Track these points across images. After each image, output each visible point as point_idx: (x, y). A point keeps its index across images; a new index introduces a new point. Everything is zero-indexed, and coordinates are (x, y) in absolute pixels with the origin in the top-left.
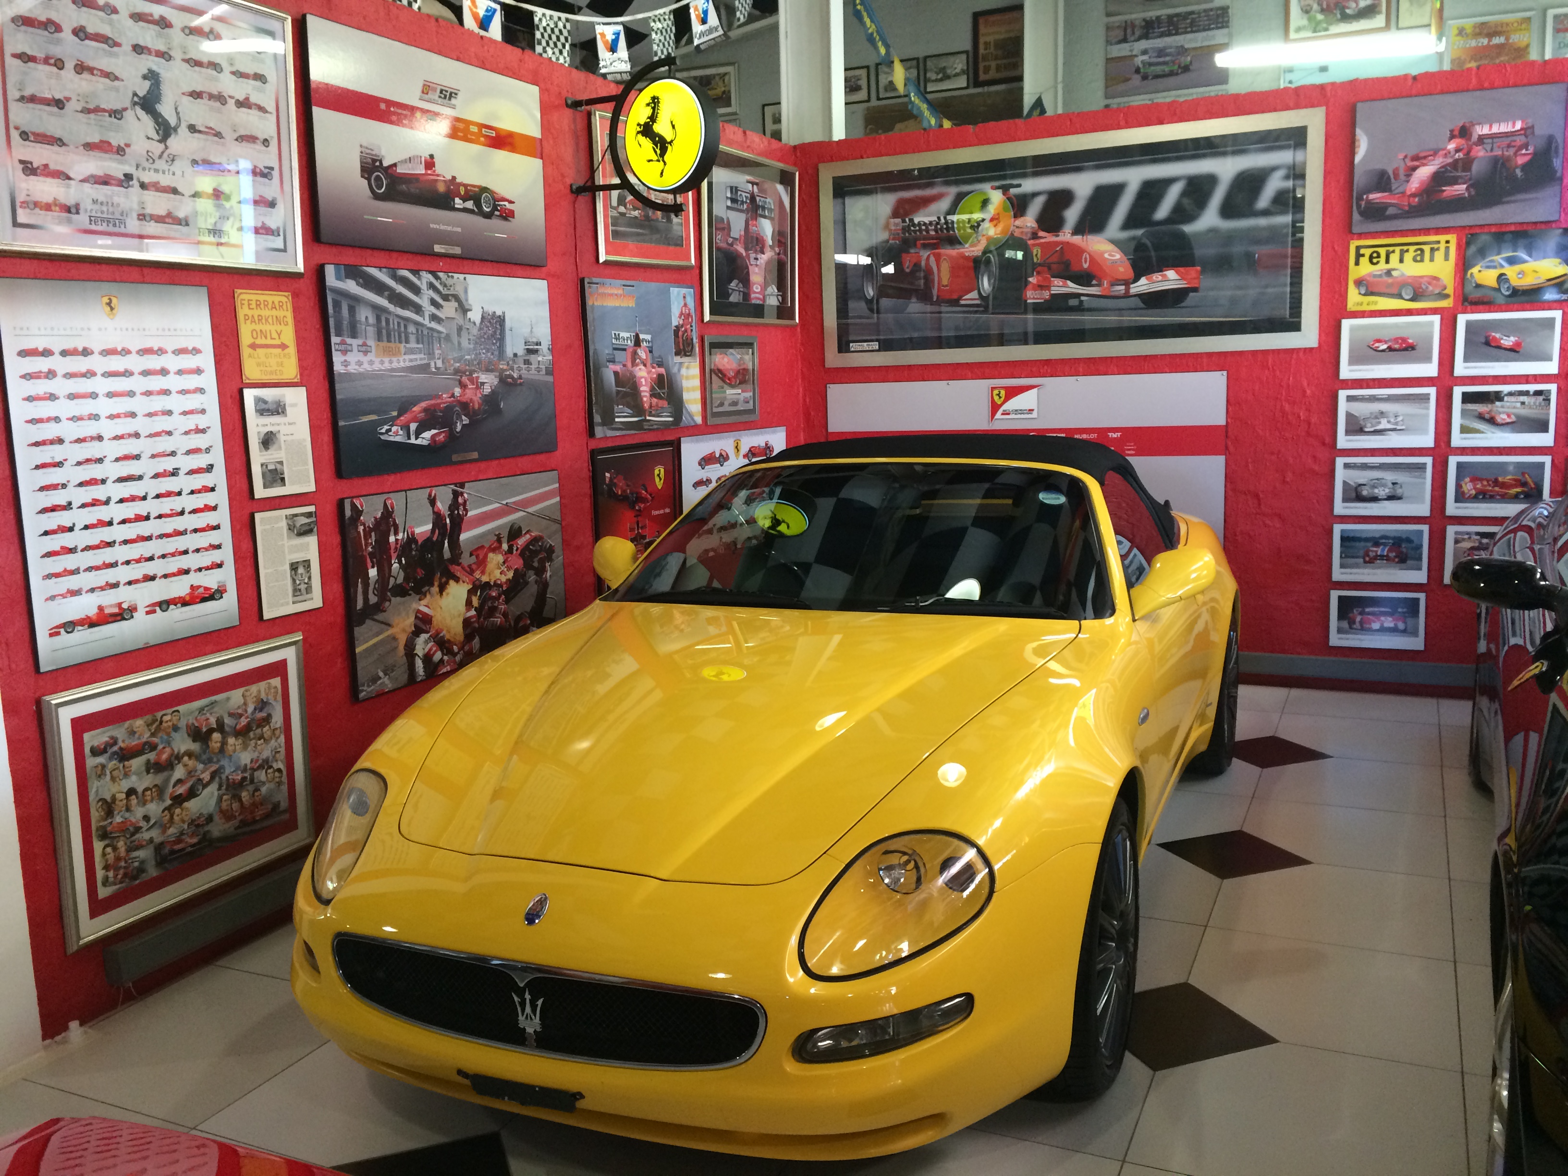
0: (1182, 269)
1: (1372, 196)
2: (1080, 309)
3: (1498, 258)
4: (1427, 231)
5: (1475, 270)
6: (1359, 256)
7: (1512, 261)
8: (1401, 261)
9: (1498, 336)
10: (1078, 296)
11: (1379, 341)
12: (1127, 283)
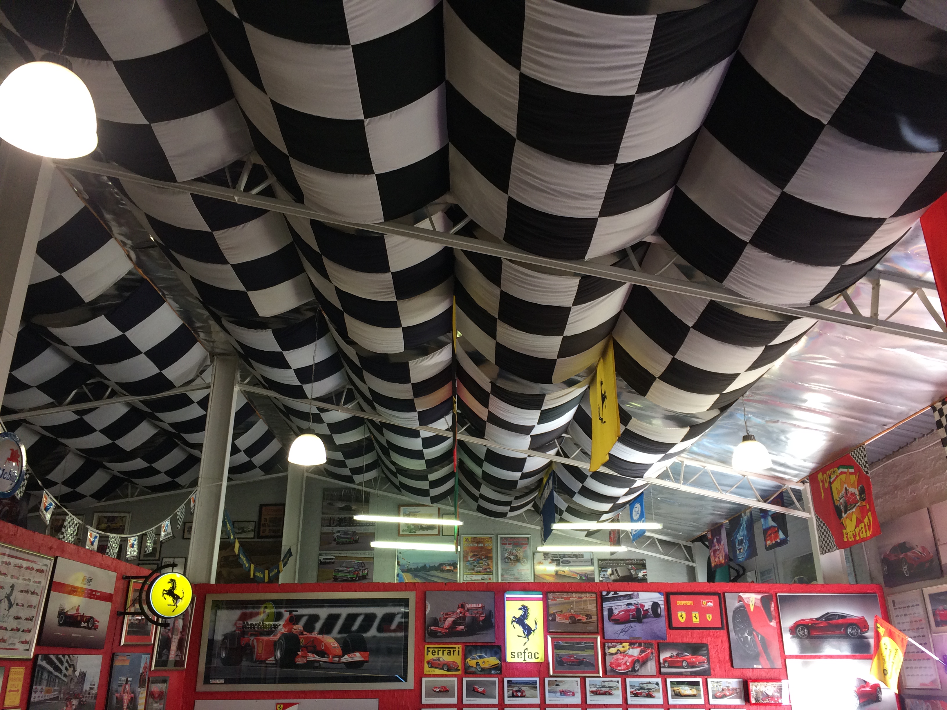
0: (362, 652)
1: (432, 628)
2: (319, 668)
3: (476, 656)
4: (451, 643)
5: (468, 660)
6: (428, 651)
7: (481, 657)
8: (443, 655)
9: (477, 687)
10: (319, 661)
11: (436, 688)
12: (340, 657)
